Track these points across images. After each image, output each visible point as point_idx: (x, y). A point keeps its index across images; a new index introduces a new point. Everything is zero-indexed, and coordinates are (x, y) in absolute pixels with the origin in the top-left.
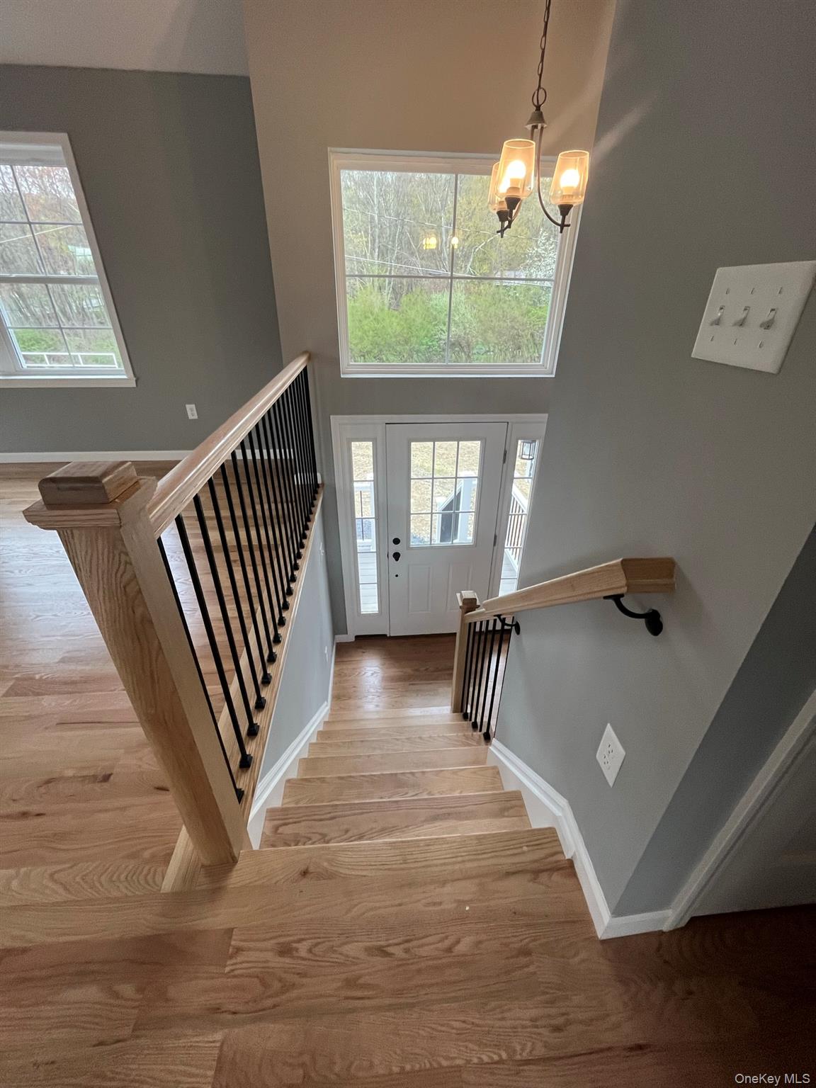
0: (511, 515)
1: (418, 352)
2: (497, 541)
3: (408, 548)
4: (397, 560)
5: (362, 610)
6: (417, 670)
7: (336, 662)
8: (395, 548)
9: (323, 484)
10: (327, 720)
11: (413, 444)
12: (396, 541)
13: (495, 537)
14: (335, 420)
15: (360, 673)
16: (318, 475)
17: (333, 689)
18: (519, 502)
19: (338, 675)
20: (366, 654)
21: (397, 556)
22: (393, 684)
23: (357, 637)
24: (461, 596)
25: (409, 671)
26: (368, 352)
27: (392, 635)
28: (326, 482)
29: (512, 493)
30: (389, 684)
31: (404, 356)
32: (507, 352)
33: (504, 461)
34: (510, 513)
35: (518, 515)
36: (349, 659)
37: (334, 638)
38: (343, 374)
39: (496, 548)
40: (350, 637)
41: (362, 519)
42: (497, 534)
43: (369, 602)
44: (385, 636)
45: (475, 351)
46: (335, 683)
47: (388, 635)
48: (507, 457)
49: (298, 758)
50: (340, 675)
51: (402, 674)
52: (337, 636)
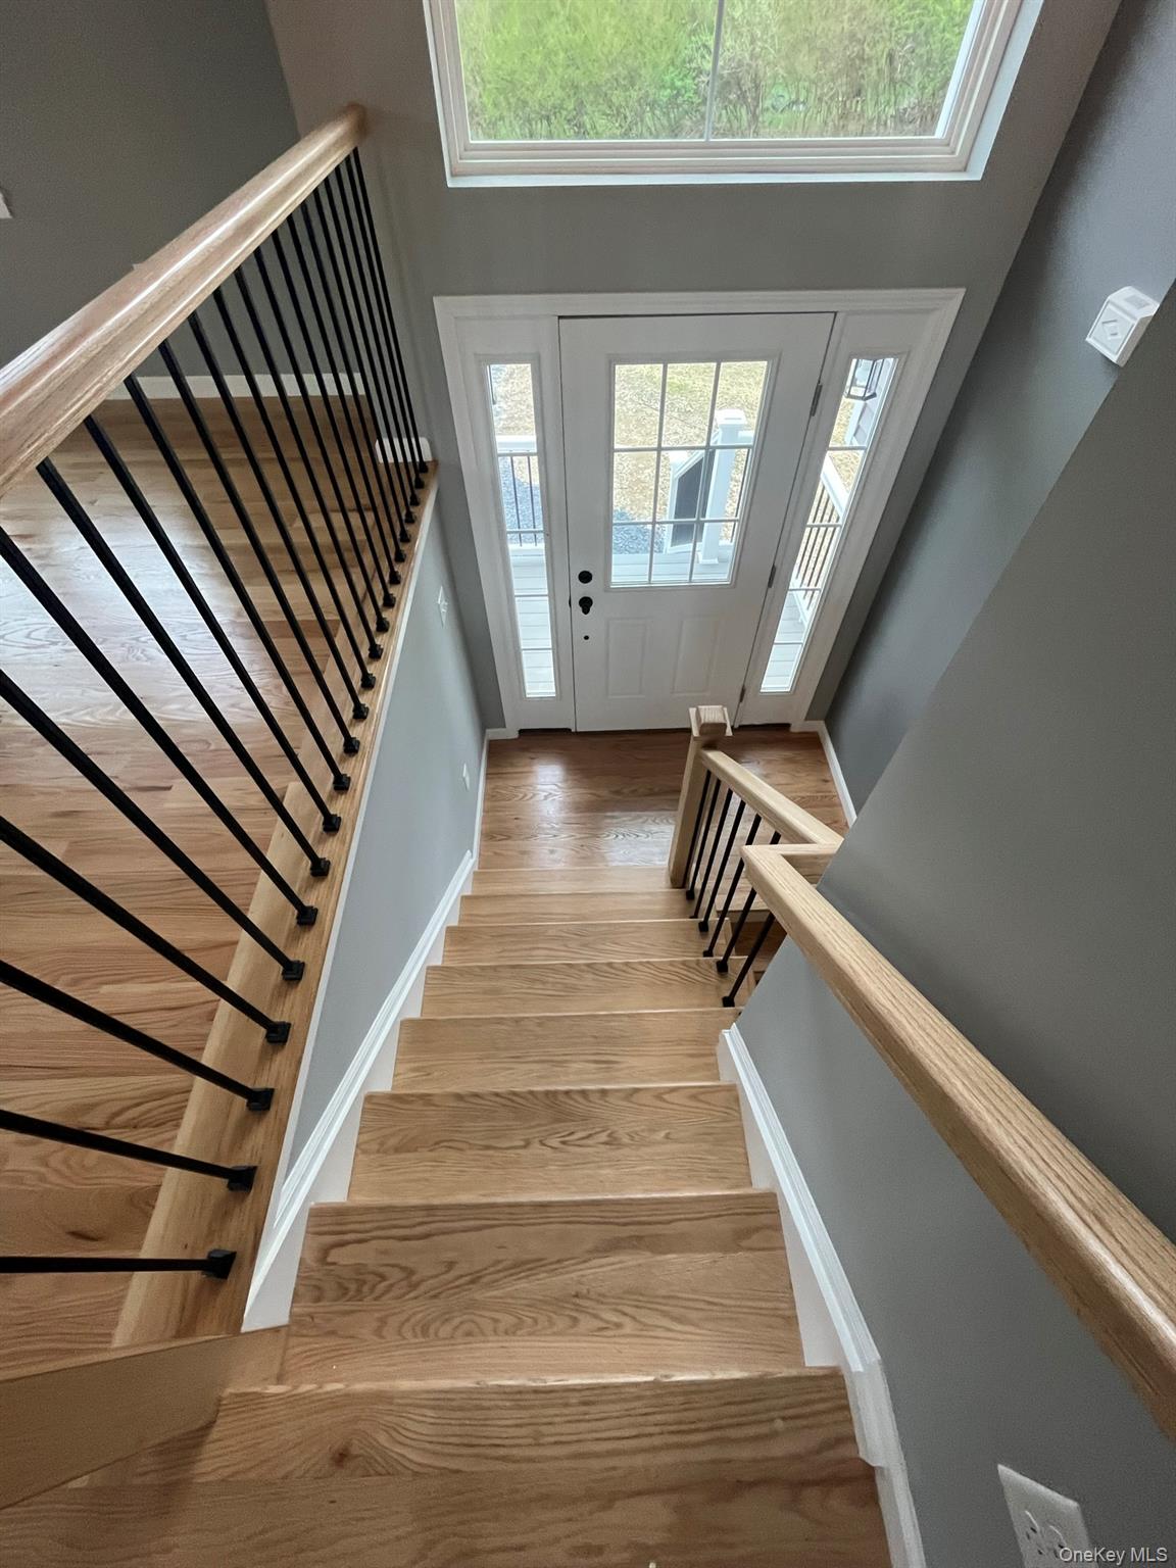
0: (812, 527)
1: (653, 105)
2: (775, 580)
3: (607, 588)
4: (586, 611)
5: (528, 691)
6: (617, 792)
7: (488, 775)
8: (581, 590)
9: (435, 462)
10: (469, 893)
11: (621, 370)
12: (585, 577)
13: (774, 568)
14: (446, 308)
15: (525, 795)
16: (423, 441)
17: (483, 822)
18: (832, 499)
19: (489, 797)
20: (536, 761)
21: (586, 604)
22: (579, 815)
23: (521, 732)
24: (698, 713)
25: (604, 793)
26: (558, 109)
27: (579, 730)
28: (441, 458)
29: (822, 476)
30: (573, 815)
31: (625, 117)
32: (833, 104)
33: (813, 412)
34: (810, 522)
35: (827, 527)
36: (510, 770)
37: (483, 734)
38: (453, 175)
39: (770, 591)
40: (510, 732)
41: (520, 533)
42: (777, 564)
43: (539, 678)
44: (568, 730)
45: (768, 103)
46: (486, 811)
47: (573, 730)
48: (820, 401)
49: (399, 1020)
50: (493, 796)
51: (594, 798)
52: (488, 731)
